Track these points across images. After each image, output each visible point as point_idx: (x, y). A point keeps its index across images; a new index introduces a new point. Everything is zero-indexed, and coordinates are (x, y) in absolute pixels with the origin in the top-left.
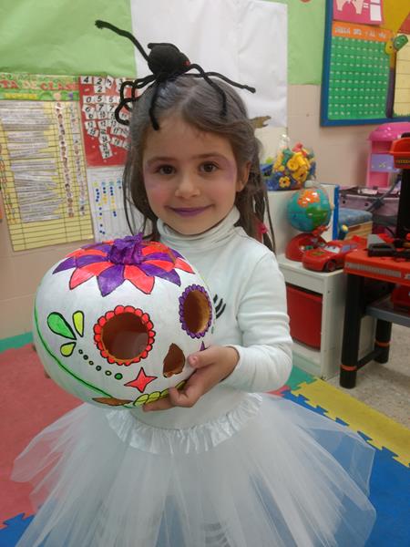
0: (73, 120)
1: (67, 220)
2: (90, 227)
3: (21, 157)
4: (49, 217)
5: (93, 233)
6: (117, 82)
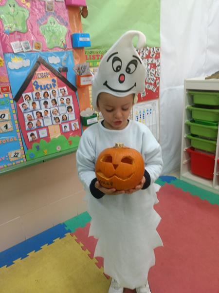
6: (152, 49)
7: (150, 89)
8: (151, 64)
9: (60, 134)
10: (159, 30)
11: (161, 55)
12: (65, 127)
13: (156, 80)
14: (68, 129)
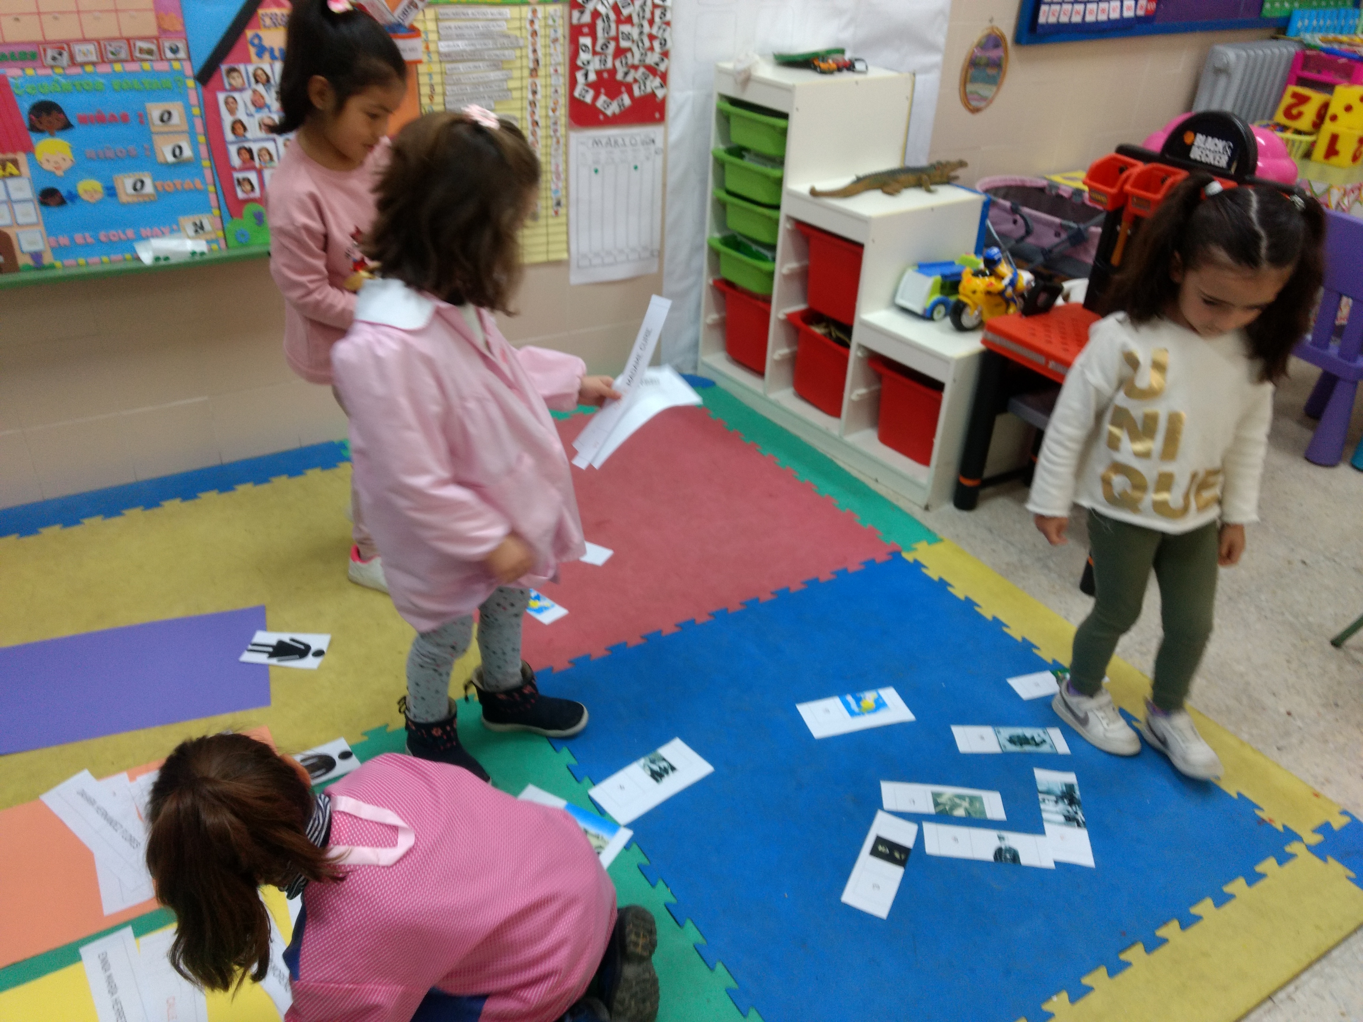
0: (555, 40)
2: (564, 237)
5: (568, 250)
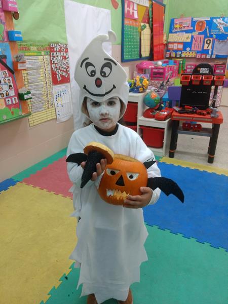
0: (48, 64)
1: (47, 110)
3: (32, 83)
4: (42, 109)
5: (56, 115)
6: (62, 45)
7: (63, 74)
8: (63, 56)
9: (5, 107)
10: (66, 31)
11: (69, 50)
12: (8, 100)
13: (67, 68)
14: (10, 103)
